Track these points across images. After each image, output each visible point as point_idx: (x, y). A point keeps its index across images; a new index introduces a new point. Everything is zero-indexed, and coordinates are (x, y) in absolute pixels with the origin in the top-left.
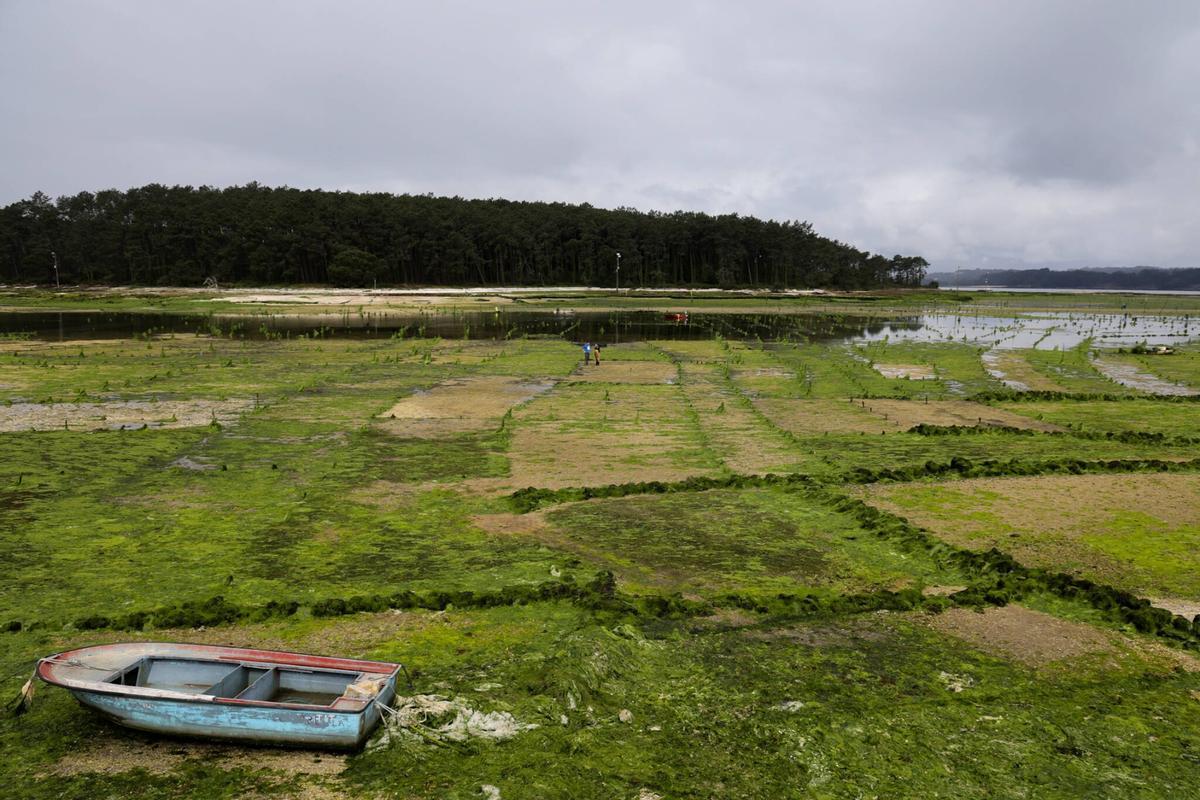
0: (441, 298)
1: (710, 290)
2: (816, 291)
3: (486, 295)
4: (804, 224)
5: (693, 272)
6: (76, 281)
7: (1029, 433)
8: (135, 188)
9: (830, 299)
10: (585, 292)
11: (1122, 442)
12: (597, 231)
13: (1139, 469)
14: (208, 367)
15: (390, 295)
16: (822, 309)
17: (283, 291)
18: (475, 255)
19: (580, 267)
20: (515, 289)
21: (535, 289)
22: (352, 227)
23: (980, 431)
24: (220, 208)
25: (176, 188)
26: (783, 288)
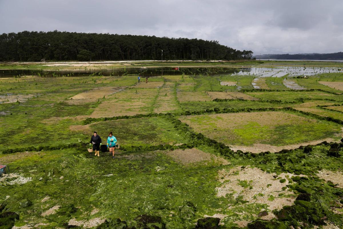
0: (110, 64)
1: (189, 61)
2: (219, 61)
3: (123, 63)
4: (216, 41)
5: (184, 55)
6: (4, 60)
7: (246, 101)
8: (20, 32)
9: (223, 63)
10: (153, 62)
11: (270, 103)
12: (156, 44)
13: (267, 110)
14: (30, 85)
15: (95, 63)
16: (218, 66)
17: (64, 63)
18: (120, 51)
19: (152, 54)
20: (133, 61)
21: (139, 61)
22: (84, 43)
23: (233, 100)
24: (45, 38)
25: (32, 32)
26: (210, 60)
